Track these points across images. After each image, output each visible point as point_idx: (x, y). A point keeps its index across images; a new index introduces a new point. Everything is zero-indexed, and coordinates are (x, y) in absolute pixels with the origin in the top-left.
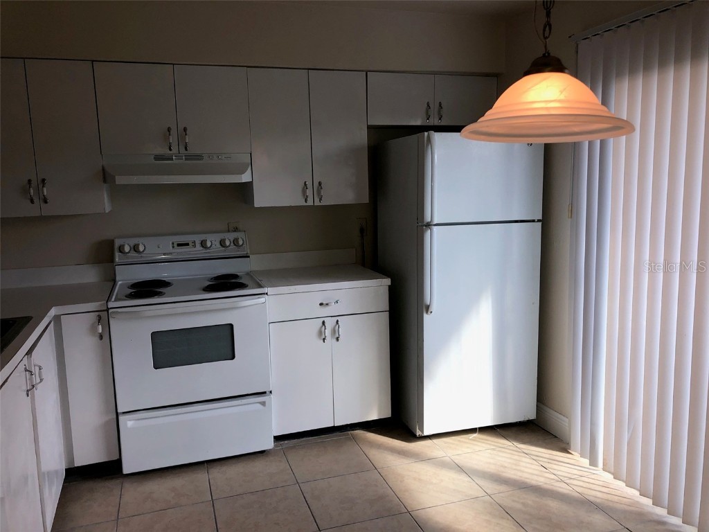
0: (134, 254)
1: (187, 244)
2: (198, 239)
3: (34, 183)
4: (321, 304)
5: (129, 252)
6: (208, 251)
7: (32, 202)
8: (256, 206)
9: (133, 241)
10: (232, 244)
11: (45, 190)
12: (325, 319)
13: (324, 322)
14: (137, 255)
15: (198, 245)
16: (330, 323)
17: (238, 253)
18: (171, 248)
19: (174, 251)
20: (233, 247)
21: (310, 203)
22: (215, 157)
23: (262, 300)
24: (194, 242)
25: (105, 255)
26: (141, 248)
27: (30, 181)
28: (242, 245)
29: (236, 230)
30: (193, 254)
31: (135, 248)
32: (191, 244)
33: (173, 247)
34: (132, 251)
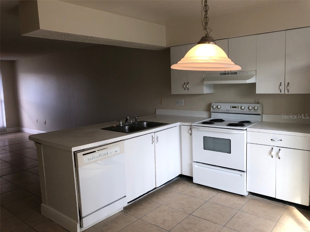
0: (216, 109)
1: (236, 107)
2: (240, 105)
3: (186, 84)
4: (272, 140)
5: (215, 108)
6: (243, 110)
7: (185, 90)
8: (256, 93)
9: (217, 104)
10: (253, 109)
11: (188, 86)
12: (273, 147)
13: (272, 148)
14: (218, 109)
15: (239, 108)
16: (276, 150)
17: (255, 113)
18: (230, 108)
19: (231, 109)
20: (253, 110)
21: (283, 92)
22: (241, 73)
23: (242, 132)
24: (238, 107)
25: (209, 108)
26: (219, 107)
27: (185, 83)
28: (257, 109)
29: (258, 103)
30: (238, 111)
31: (217, 107)
32: (237, 107)
33: (231, 108)
34: (217, 108)
